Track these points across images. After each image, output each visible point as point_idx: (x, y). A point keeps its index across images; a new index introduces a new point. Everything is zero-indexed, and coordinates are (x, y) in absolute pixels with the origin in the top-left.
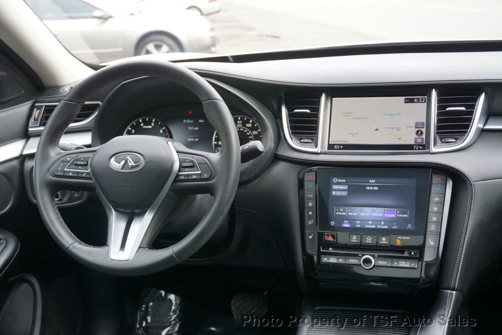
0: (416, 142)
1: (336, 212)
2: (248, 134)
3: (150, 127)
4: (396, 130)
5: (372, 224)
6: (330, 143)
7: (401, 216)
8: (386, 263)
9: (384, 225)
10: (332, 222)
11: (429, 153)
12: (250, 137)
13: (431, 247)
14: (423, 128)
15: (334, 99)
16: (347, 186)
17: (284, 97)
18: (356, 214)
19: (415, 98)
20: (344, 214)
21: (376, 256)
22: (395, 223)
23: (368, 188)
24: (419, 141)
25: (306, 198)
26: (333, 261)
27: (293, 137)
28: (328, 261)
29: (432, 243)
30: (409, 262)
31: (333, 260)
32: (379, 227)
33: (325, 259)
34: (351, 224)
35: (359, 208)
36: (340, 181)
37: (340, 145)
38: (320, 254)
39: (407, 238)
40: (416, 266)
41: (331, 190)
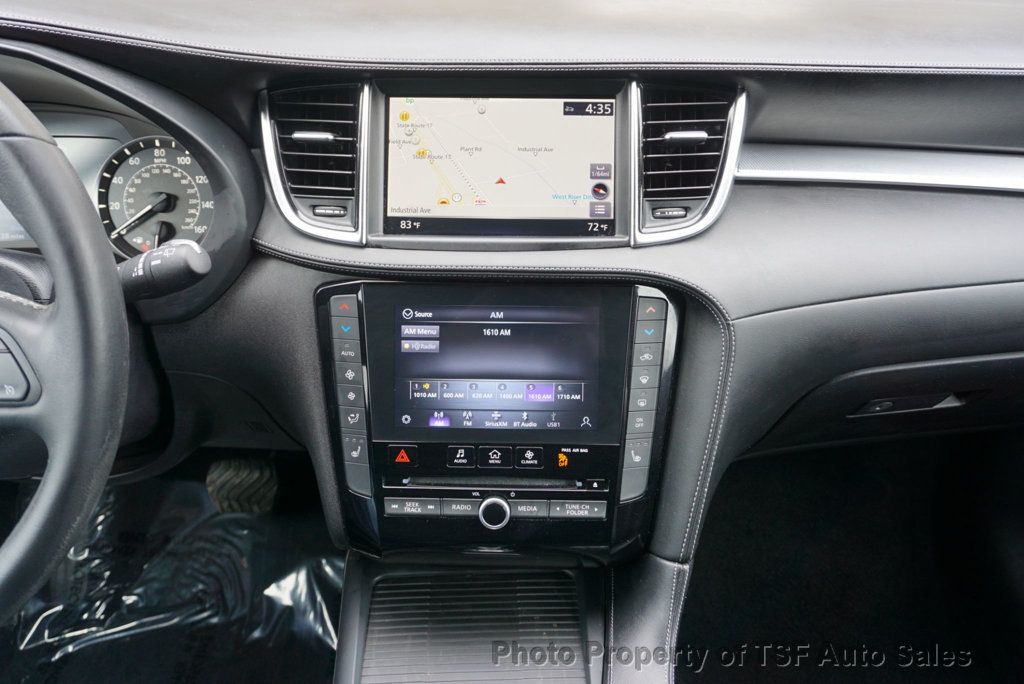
0: (592, 213)
1: (413, 392)
2: (184, 182)
5: (499, 419)
6: (389, 214)
7: (568, 397)
8: (535, 508)
9: (527, 421)
10: (404, 417)
11: (627, 245)
12: (190, 191)
13: (636, 466)
14: (609, 178)
15: (392, 99)
16: (438, 327)
17: (265, 92)
18: (461, 396)
19: (588, 104)
20: (434, 395)
21: (513, 495)
22: (554, 415)
23: (487, 332)
24: (600, 210)
25: (337, 357)
26: (414, 511)
27: (296, 202)
28: (400, 512)
29: (637, 459)
30: (587, 504)
31: (412, 508)
32: (516, 424)
33: (393, 507)
34: (451, 423)
35: (467, 383)
36: (419, 315)
37: (414, 220)
38: (380, 496)
39: (582, 451)
40: (603, 514)
41: (399, 337)
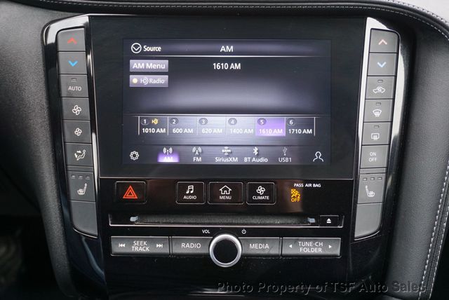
1: (142, 127)
5: (230, 155)
7: (299, 131)
8: (267, 246)
9: (258, 156)
10: (132, 153)
13: (370, 202)
16: (167, 61)
18: (191, 131)
20: (163, 131)
21: (244, 232)
22: (285, 150)
23: (217, 66)
25: (64, 93)
26: (142, 250)
28: (128, 251)
29: (371, 194)
30: (321, 241)
31: (140, 246)
32: (246, 160)
33: (120, 246)
34: (180, 159)
35: (195, 118)
36: (147, 49)
38: (106, 234)
39: (314, 185)
40: (338, 252)
41: (127, 72)
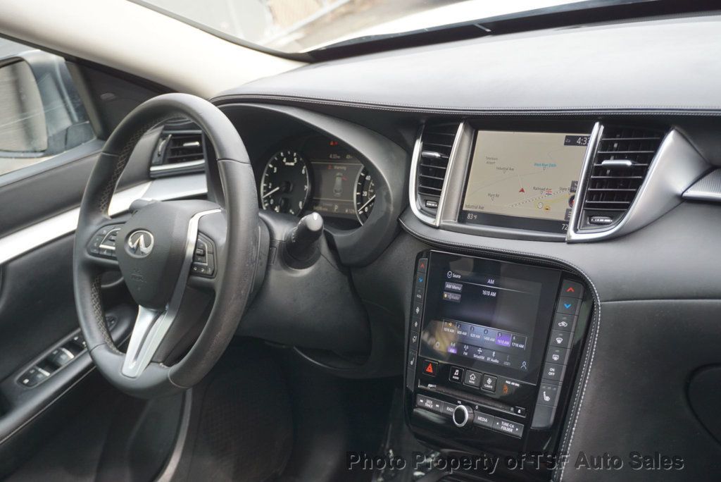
0: (566, 216)
1: (444, 327)
3: (292, 164)
4: (545, 192)
5: (481, 354)
6: (464, 209)
7: (517, 345)
8: (486, 420)
9: (494, 358)
10: (437, 343)
13: (544, 404)
15: (480, 132)
16: (462, 285)
17: (424, 126)
18: (466, 334)
19: (578, 137)
20: (453, 331)
21: (477, 407)
22: (508, 356)
23: (485, 293)
25: (416, 298)
26: (429, 406)
27: (419, 196)
28: (423, 405)
29: (548, 399)
30: (513, 424)
31: (429, 403)
32: (488, 359)
33: (421, 401)
34: (458, 352)
35: (469, 326)
36: (454, 276)
37: (475, 213)
38: (416, 391)
39: (513, 384)
40: (521, 435)
41: (443, 290)
